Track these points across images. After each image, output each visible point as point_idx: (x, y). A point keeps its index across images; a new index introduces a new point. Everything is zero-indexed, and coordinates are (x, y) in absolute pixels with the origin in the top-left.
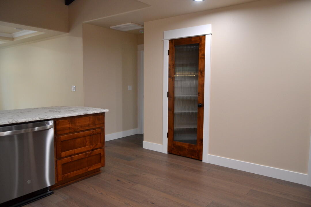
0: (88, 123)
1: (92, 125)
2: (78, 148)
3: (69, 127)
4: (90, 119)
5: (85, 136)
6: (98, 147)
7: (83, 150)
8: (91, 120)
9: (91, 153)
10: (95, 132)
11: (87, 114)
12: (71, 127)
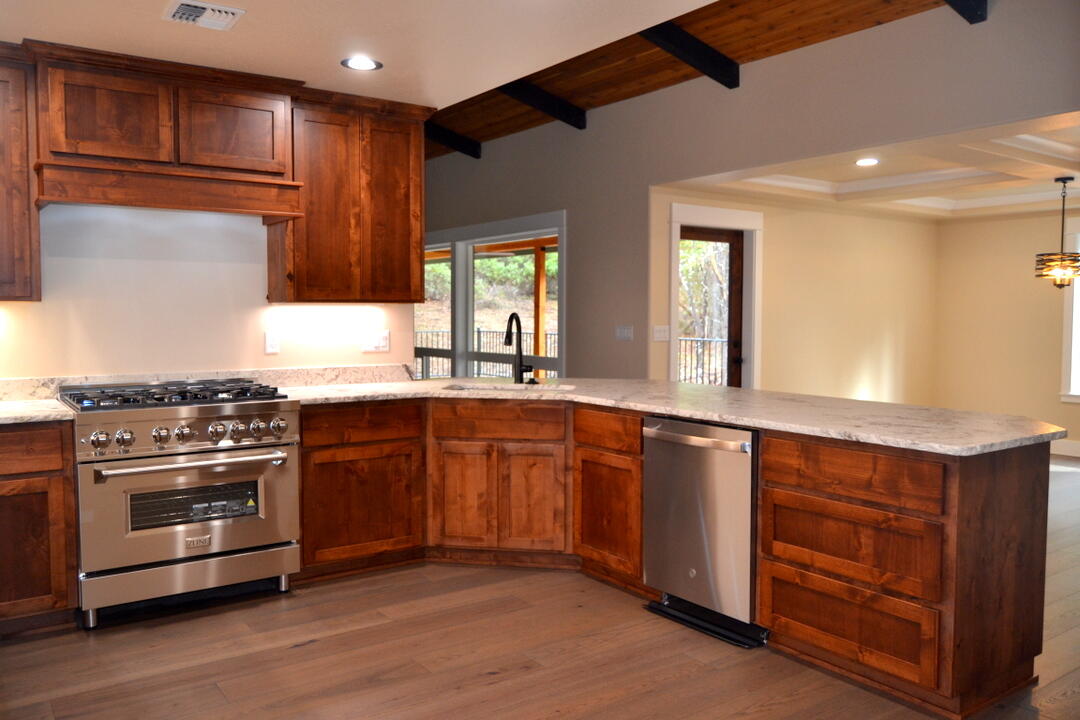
0: (866, 476)
1: (881, 490)
2: (828, 554)
3: (797, 466)
4: (875, 464)
5: (855, 523)
6: (906, 592)
7: (843, 571)
8: (880, 467)
9: (874, 598)
10: (894, 523)
11: (854, 439)
12: (806, 470)
